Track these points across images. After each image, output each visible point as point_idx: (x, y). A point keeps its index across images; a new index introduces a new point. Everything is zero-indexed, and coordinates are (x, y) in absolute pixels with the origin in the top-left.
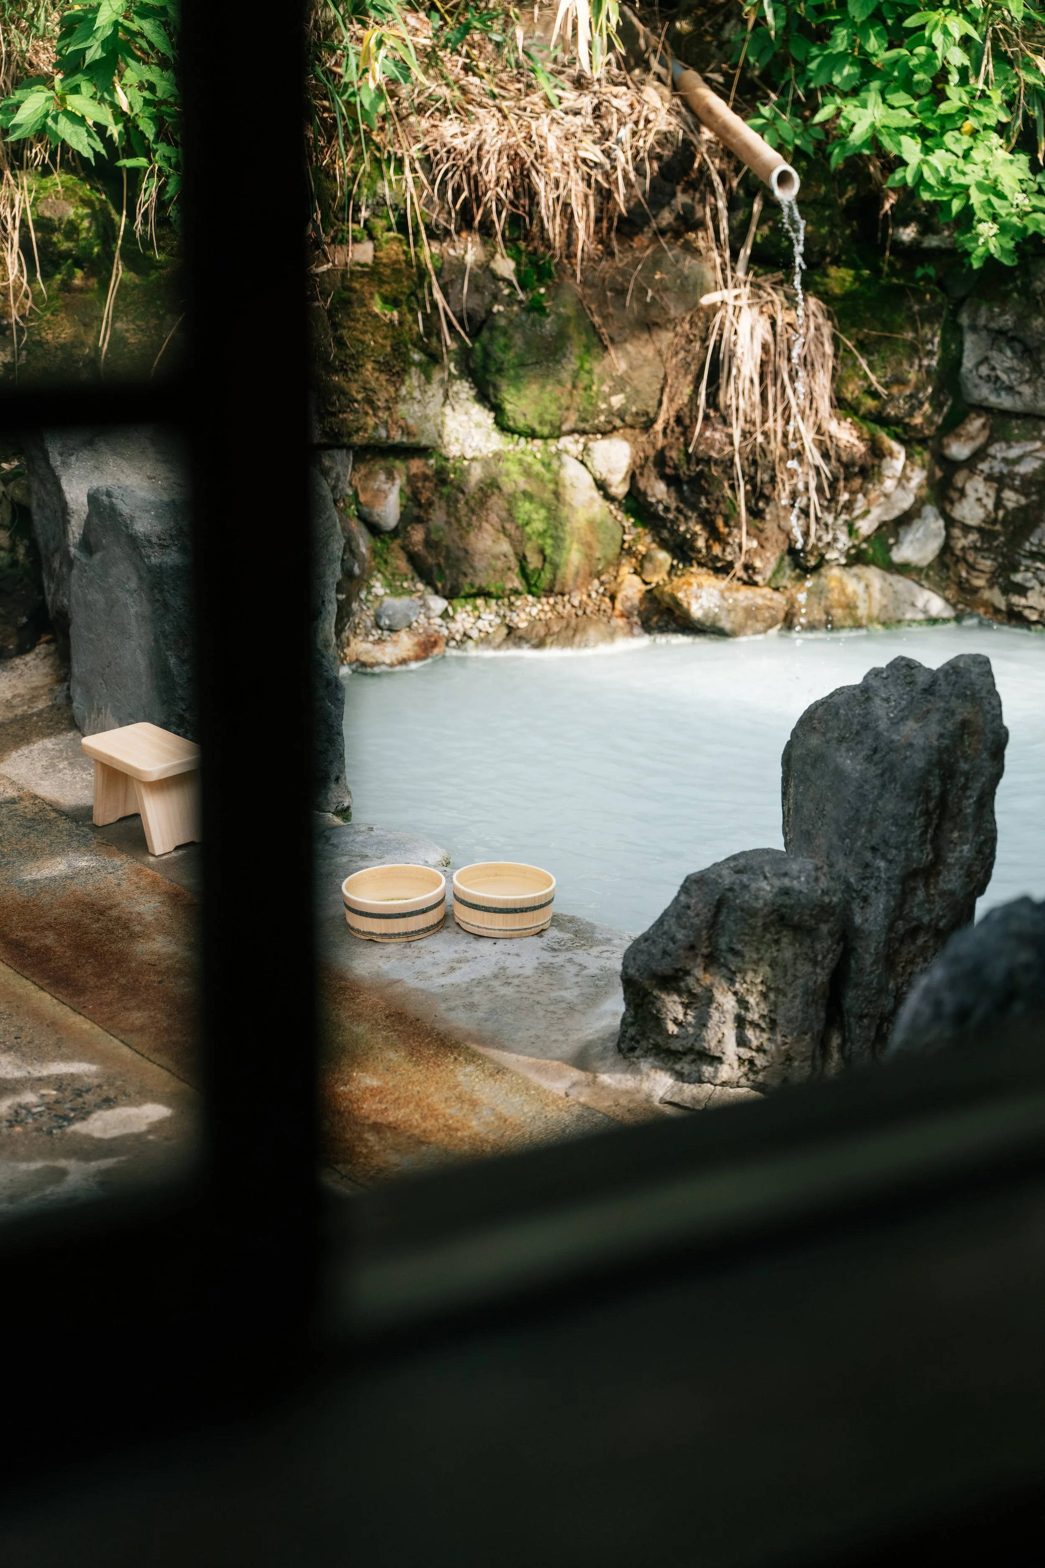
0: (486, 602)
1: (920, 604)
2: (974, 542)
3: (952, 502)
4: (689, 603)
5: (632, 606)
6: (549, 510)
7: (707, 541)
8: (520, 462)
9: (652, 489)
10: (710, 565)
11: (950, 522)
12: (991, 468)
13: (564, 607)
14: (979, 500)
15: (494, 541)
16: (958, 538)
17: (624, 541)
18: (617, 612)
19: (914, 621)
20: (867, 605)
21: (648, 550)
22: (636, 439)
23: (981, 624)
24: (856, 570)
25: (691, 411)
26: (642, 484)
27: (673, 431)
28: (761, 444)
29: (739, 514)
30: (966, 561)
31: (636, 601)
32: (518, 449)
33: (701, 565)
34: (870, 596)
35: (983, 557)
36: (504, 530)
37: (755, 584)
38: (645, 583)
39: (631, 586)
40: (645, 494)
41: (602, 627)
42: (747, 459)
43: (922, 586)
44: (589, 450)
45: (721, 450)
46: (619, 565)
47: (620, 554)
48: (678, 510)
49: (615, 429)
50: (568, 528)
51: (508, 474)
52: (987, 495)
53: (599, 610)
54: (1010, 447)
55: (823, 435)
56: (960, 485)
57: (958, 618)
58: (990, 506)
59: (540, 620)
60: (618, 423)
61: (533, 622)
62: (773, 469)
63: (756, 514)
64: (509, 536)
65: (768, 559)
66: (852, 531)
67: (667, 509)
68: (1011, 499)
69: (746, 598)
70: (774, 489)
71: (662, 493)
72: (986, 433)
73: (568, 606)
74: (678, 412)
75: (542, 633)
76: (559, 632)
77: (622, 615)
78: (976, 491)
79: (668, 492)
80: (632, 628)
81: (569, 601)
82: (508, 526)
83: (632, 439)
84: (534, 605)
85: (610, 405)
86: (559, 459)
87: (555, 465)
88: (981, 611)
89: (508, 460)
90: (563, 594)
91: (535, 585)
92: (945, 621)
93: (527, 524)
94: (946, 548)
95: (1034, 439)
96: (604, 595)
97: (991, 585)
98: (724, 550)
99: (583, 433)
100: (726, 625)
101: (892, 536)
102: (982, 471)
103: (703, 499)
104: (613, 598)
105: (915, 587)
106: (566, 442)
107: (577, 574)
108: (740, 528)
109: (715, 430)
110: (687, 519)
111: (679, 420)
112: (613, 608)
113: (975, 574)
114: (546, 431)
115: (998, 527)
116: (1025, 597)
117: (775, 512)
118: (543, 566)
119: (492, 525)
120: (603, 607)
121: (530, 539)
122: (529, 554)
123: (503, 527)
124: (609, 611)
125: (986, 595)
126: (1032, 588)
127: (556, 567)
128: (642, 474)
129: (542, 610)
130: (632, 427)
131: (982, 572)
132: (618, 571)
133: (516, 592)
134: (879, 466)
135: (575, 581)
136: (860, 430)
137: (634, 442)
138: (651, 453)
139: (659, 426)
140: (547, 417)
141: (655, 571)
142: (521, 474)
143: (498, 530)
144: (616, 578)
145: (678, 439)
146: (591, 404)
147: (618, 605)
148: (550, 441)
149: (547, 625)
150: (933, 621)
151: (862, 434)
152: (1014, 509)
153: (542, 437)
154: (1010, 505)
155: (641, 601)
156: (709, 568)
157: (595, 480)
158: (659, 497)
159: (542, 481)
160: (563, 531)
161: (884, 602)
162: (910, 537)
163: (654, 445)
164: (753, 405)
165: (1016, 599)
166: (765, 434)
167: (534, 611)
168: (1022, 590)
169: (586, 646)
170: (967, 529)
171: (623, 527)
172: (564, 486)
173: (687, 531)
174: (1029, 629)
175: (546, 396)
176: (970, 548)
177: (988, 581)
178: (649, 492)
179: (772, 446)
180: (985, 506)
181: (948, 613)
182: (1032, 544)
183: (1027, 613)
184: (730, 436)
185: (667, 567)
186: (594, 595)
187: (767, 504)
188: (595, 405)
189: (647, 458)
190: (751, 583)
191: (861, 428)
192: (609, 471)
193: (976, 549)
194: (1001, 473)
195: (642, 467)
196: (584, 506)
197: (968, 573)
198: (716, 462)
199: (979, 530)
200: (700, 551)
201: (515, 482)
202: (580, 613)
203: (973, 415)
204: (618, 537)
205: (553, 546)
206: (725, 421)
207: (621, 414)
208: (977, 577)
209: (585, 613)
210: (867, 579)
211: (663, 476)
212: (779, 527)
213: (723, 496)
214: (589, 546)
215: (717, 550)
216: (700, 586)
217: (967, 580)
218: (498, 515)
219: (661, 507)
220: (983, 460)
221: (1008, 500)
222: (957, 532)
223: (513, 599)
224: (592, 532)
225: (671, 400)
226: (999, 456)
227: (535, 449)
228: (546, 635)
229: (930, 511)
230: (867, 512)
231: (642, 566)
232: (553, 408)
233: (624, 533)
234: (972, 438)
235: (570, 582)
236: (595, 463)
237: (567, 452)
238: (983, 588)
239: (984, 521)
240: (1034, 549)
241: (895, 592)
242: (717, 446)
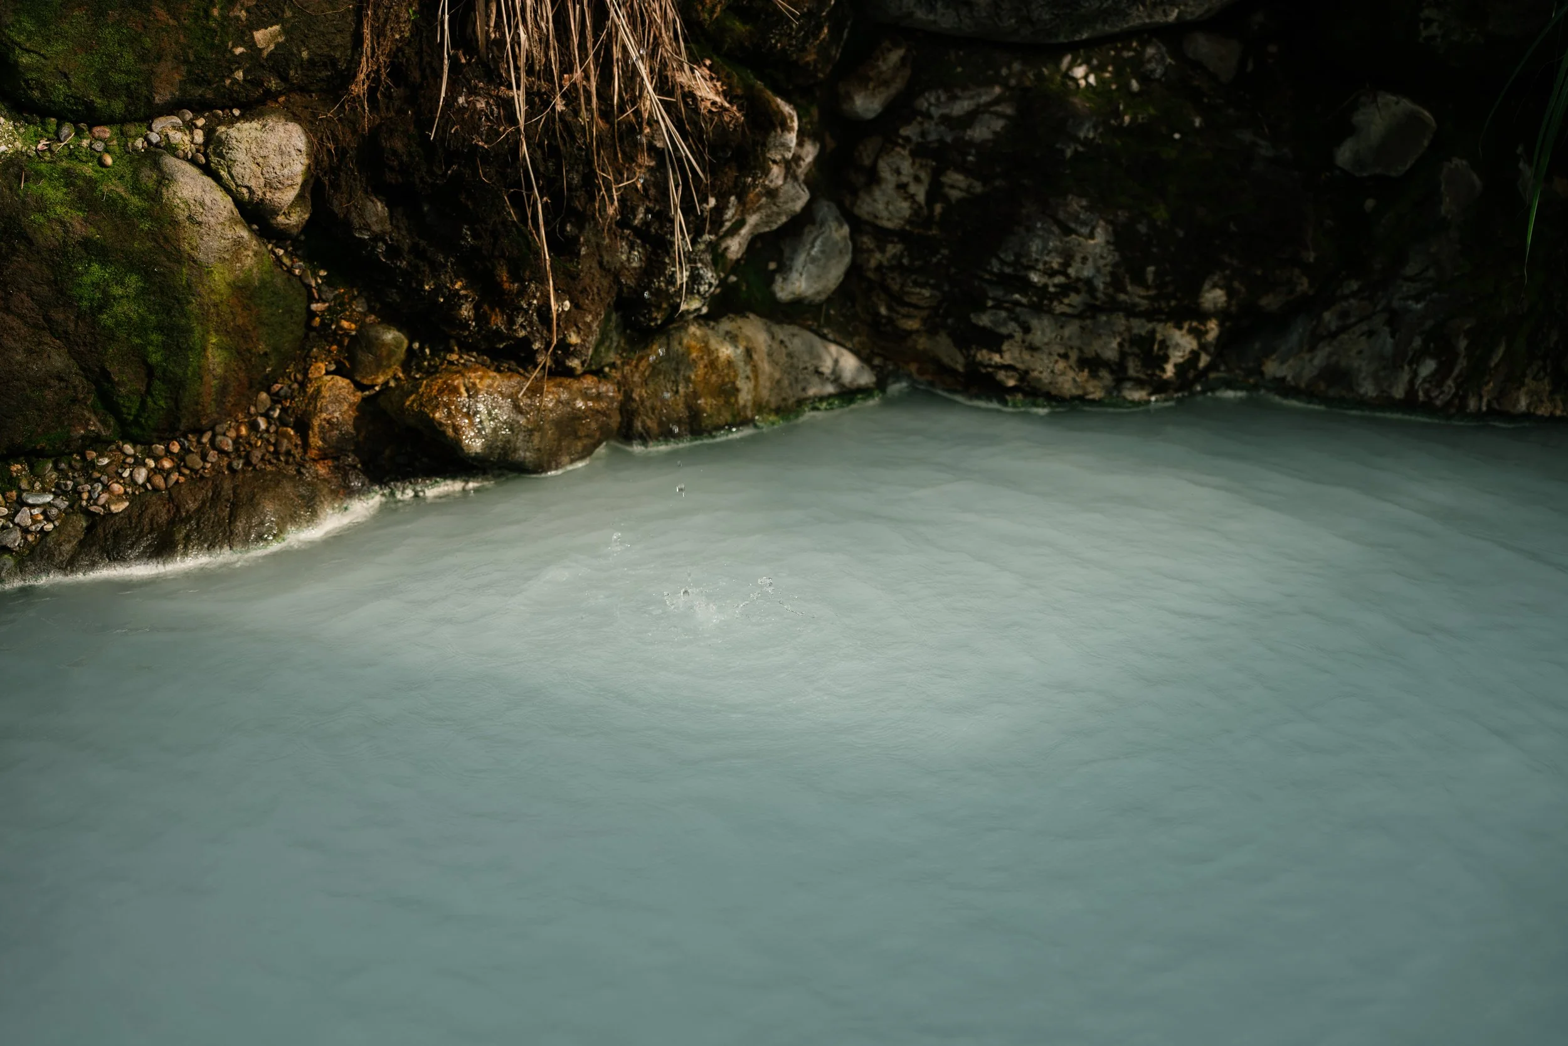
0: (32, 467)
1: (827, 367)
2: (898, 258)
3: (854, 192)
4: (456, 429)
5: (343, 438)
6: (146, 274)
7: (477, 307)
8: (69, 178)
9: (361, 216)
10: (484, 346)
11: (858, 226)
12: (923, 134)
13: (204, 458)
14: (902, 187)
15: (29, 352)
16: (870, 251)
17: (312, 315)
18: (313, 453)
19: (822, 399)
20: (751, 385)
21: (362, 327)
22: (315, 116)
23: (913, 391)
24: (726, 325)
25: (419, 53)
26: (338, 204)
27: (388, 96)
28: (561, 113)
29: (538, 253)
30: (886, 289)
31: (349, 428)
32: (58, 147)
33: (466, 347)
34: (755, 369)
35: (916, 284)
36: (51, 326)
37: (570, 373)
38: (360, 387)
39: (337, 400)
40: (347, 225)
41: (288, 488)
42: (540, 145)
43: (824, 337)
44: (220, 142)
45: (493, 134)
46: (305, 363)
47: (306, 336)
48: (415, 249)
49: (270, 95)
50: (193, 307)
51: (42, 206)
52: (917, 179)
53: (276, 453)
54: (953, 98)
55: (671, 93)
56: (867, 162)
57: (881, 385)
58: (921, 197)
59: (156, 489)
60: (273, 84)
61: (139, 497)
62: (590, 163)
63: (563, 247)
64: (64, 336)
65: (589, 326)
66: (718, 257)
67: (394, 251)
68: (957, 182)
69: (559, 401)
70: (592, 199)
71: (380, 221)
72: (907, 72)
73: (213, 456)
74: (393, 55)
75: (163, 517)
76: (198, 510)
77: (323, 456)
78: (898, 172)
79: (391, 216)
80: (345, 476)
81: (212, 441)
82: (58, 316)
83: (307, 114)
84: (139, 463)
85: (252, 45)
86: (157, 165)
87: (148, 178)
88: (913, 367)
89: (39, 175)
90: (200, 432)
91: (136, 422)
92: (865, 392)
93: (101, 308)
94: (854, 271)
95: (990, 83)
96: (282, 422)
97: (932, 329)
98: (511, 322)
99: (199, 107)
100: (525, 454)
101: (772, 260)
102: (907, 139)
103: (466, 231)
104: (303, 427)
105: (817, 340)
106: (166, 128)
107: (223, 390)
108: (543, 281)
109: (473, 91)
110: (436, 269)
111: (397, 71)
112: (306, 445)
113: (904, 310)
114: (118, 106)
115: (934, 231)
116: (1000, 352)
117: (593, 239)
118: (149, 385)
119: (22, 317)
120: (285, 445)
121: (112, 338)
122: (113, 368)
123: (48, 319)
124: (298, 453)
125: (923, 343)
126: (1010, 336)
127: (176, 386)
128: (335, 186)
129: (158, 470)
130: (303, 90)
131: (916, 307)
132: (305, 374)
133: (99, 443)
134: (764, 145)
135: (220, 403)
136: (726, 80)
137: (310, 126)
138: (350, 141)
139: (359, 88)
140: (117, 78)
141: (379, 367)
142: (72, 205)
143: (35, 326)
144: (303, 385)
145: (401, 112)
146: (212, 47)
147: (316, 441)
148: (132, 129)
149: (171, 499)
150: (848, 394)
151: (730, 86)
152: (960, 201)
153: (109, 121)
154: (955, 194)
155: (358, 422)
156: (481, 352)
157: (238, 202)
158: (376, 228)
159: (123, 214)
160: (184, 315)
161: (777, 375)
162: (801, 258)
163: (353, 124)
164: (544, 42)
165: (983, 355)
166: (570, 97)
167: (141, 475)
168: (995, 342)
169: (260, 537)
170: (883, 236)
171: (308, 287)
172: (175, 223)
173: (437, 291)
174: (1005, 403)
175: (107, 33)
176: (892, 268)
177: (924, 321)
178: (356, 221)
179: (584, 117)
180: (912, 197)
181: (866, 379)
182: (1003, 262)
183: (1001, 375)
184: (508, 104)
185: (401, 354)
186: (262, 424)
187: (581, 228)
188: (223, 49)
189: (342, 152)
190: (560, 371)
191: (728, 76)
192: (268, 184)
193: (899, 267)
194: (941, 141)
195: (334, 170)
196: (223, 260)
197: (890, 308)
198: (485, 157)
199: (900, 235)
200: (465, 325)
201: (62, 223)
202: (239, 464)
203: (887, 44)
204: (299, 308)
205: (164, 346)
206: (494, 76)
207: (279, 62)
208: (908, 316)
209: (248, 463)
210: (748, 339)
211: (379, 189)
212: (601, 264)
213: (504, 223)
214: (242, 333)
215: (498, 321)
216: (472, 391)
217: (890, 321)
218: (30, 294)
219: (381, 248)
220: (908, 122)
221: (952, 187)
222: (867, 241)
223: (91, 455)
224: (245, 307)
225: (379, 34)
226: (935, 112)
227: (99, 146)
228: (172, 522)
229: (826, 210)
230: (741, 223)
231: (352, 358)
232: (128, 58)
233: (311, 299)
234: (886, 83)
235: (212, 409)
236: (237, 170)
237: (172, 149)
238: (917, 331)
239: (909, 221)
240: (1008, 270)
241: (790, 355)
242: (485, 125)
